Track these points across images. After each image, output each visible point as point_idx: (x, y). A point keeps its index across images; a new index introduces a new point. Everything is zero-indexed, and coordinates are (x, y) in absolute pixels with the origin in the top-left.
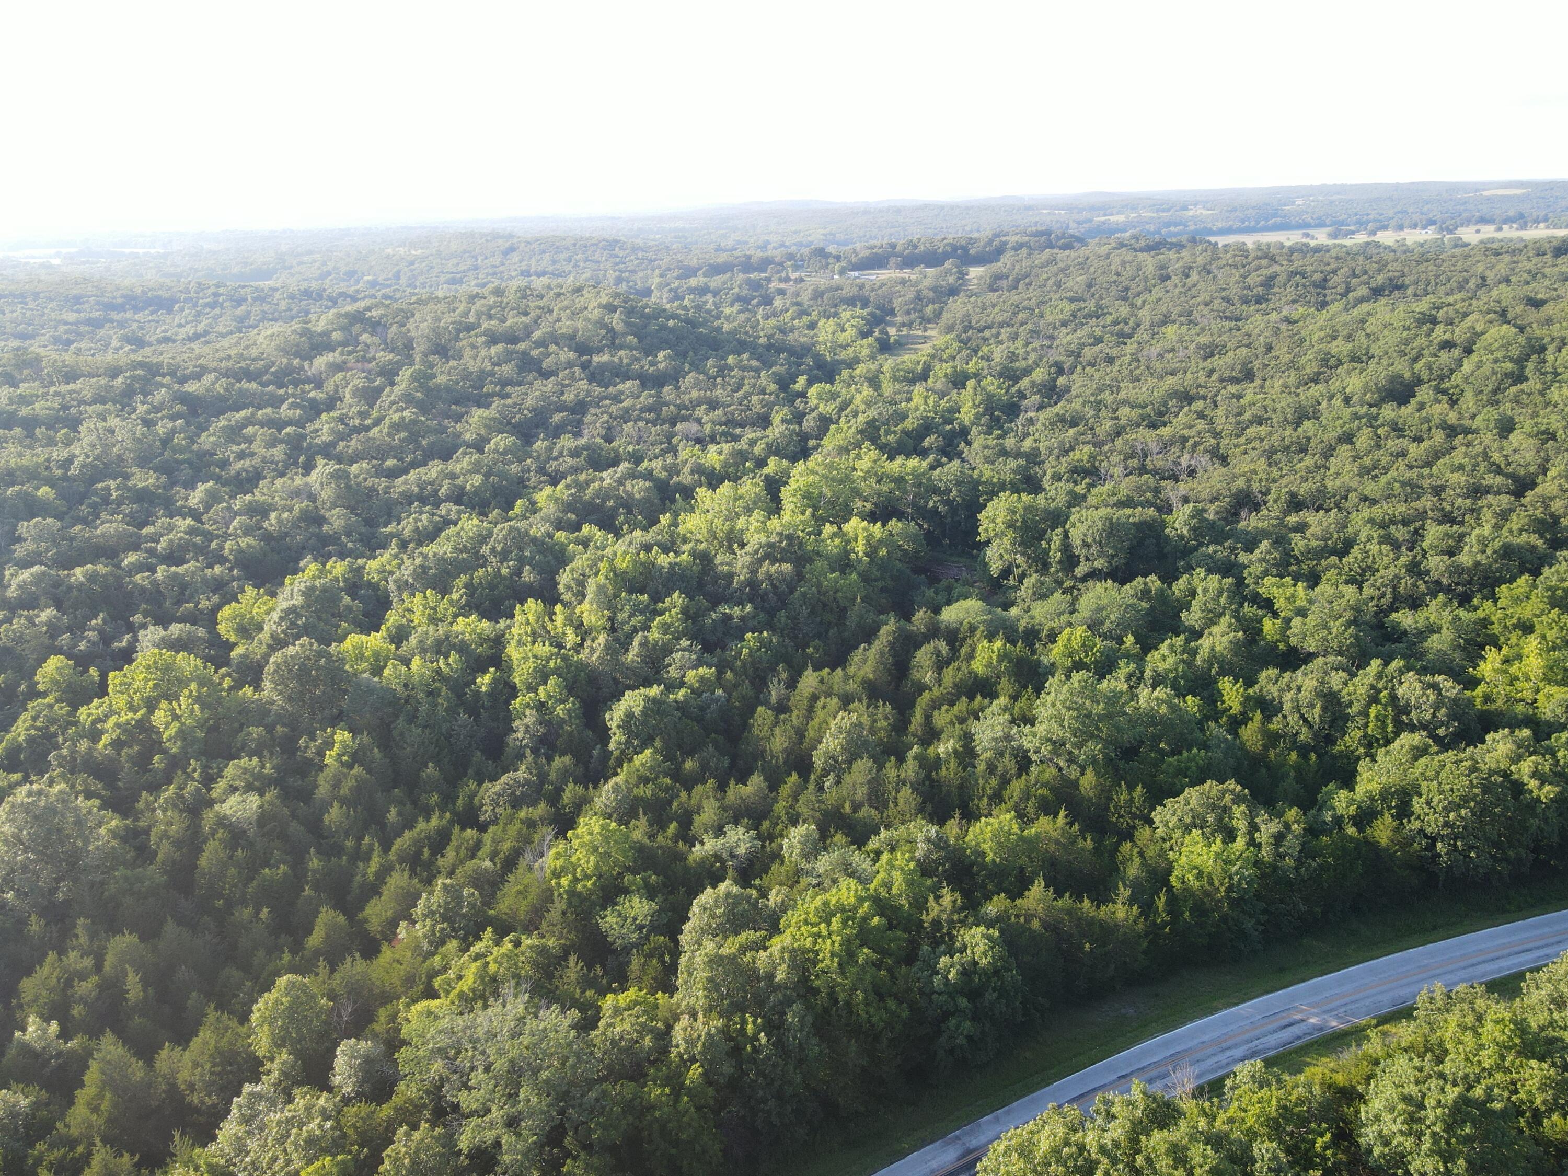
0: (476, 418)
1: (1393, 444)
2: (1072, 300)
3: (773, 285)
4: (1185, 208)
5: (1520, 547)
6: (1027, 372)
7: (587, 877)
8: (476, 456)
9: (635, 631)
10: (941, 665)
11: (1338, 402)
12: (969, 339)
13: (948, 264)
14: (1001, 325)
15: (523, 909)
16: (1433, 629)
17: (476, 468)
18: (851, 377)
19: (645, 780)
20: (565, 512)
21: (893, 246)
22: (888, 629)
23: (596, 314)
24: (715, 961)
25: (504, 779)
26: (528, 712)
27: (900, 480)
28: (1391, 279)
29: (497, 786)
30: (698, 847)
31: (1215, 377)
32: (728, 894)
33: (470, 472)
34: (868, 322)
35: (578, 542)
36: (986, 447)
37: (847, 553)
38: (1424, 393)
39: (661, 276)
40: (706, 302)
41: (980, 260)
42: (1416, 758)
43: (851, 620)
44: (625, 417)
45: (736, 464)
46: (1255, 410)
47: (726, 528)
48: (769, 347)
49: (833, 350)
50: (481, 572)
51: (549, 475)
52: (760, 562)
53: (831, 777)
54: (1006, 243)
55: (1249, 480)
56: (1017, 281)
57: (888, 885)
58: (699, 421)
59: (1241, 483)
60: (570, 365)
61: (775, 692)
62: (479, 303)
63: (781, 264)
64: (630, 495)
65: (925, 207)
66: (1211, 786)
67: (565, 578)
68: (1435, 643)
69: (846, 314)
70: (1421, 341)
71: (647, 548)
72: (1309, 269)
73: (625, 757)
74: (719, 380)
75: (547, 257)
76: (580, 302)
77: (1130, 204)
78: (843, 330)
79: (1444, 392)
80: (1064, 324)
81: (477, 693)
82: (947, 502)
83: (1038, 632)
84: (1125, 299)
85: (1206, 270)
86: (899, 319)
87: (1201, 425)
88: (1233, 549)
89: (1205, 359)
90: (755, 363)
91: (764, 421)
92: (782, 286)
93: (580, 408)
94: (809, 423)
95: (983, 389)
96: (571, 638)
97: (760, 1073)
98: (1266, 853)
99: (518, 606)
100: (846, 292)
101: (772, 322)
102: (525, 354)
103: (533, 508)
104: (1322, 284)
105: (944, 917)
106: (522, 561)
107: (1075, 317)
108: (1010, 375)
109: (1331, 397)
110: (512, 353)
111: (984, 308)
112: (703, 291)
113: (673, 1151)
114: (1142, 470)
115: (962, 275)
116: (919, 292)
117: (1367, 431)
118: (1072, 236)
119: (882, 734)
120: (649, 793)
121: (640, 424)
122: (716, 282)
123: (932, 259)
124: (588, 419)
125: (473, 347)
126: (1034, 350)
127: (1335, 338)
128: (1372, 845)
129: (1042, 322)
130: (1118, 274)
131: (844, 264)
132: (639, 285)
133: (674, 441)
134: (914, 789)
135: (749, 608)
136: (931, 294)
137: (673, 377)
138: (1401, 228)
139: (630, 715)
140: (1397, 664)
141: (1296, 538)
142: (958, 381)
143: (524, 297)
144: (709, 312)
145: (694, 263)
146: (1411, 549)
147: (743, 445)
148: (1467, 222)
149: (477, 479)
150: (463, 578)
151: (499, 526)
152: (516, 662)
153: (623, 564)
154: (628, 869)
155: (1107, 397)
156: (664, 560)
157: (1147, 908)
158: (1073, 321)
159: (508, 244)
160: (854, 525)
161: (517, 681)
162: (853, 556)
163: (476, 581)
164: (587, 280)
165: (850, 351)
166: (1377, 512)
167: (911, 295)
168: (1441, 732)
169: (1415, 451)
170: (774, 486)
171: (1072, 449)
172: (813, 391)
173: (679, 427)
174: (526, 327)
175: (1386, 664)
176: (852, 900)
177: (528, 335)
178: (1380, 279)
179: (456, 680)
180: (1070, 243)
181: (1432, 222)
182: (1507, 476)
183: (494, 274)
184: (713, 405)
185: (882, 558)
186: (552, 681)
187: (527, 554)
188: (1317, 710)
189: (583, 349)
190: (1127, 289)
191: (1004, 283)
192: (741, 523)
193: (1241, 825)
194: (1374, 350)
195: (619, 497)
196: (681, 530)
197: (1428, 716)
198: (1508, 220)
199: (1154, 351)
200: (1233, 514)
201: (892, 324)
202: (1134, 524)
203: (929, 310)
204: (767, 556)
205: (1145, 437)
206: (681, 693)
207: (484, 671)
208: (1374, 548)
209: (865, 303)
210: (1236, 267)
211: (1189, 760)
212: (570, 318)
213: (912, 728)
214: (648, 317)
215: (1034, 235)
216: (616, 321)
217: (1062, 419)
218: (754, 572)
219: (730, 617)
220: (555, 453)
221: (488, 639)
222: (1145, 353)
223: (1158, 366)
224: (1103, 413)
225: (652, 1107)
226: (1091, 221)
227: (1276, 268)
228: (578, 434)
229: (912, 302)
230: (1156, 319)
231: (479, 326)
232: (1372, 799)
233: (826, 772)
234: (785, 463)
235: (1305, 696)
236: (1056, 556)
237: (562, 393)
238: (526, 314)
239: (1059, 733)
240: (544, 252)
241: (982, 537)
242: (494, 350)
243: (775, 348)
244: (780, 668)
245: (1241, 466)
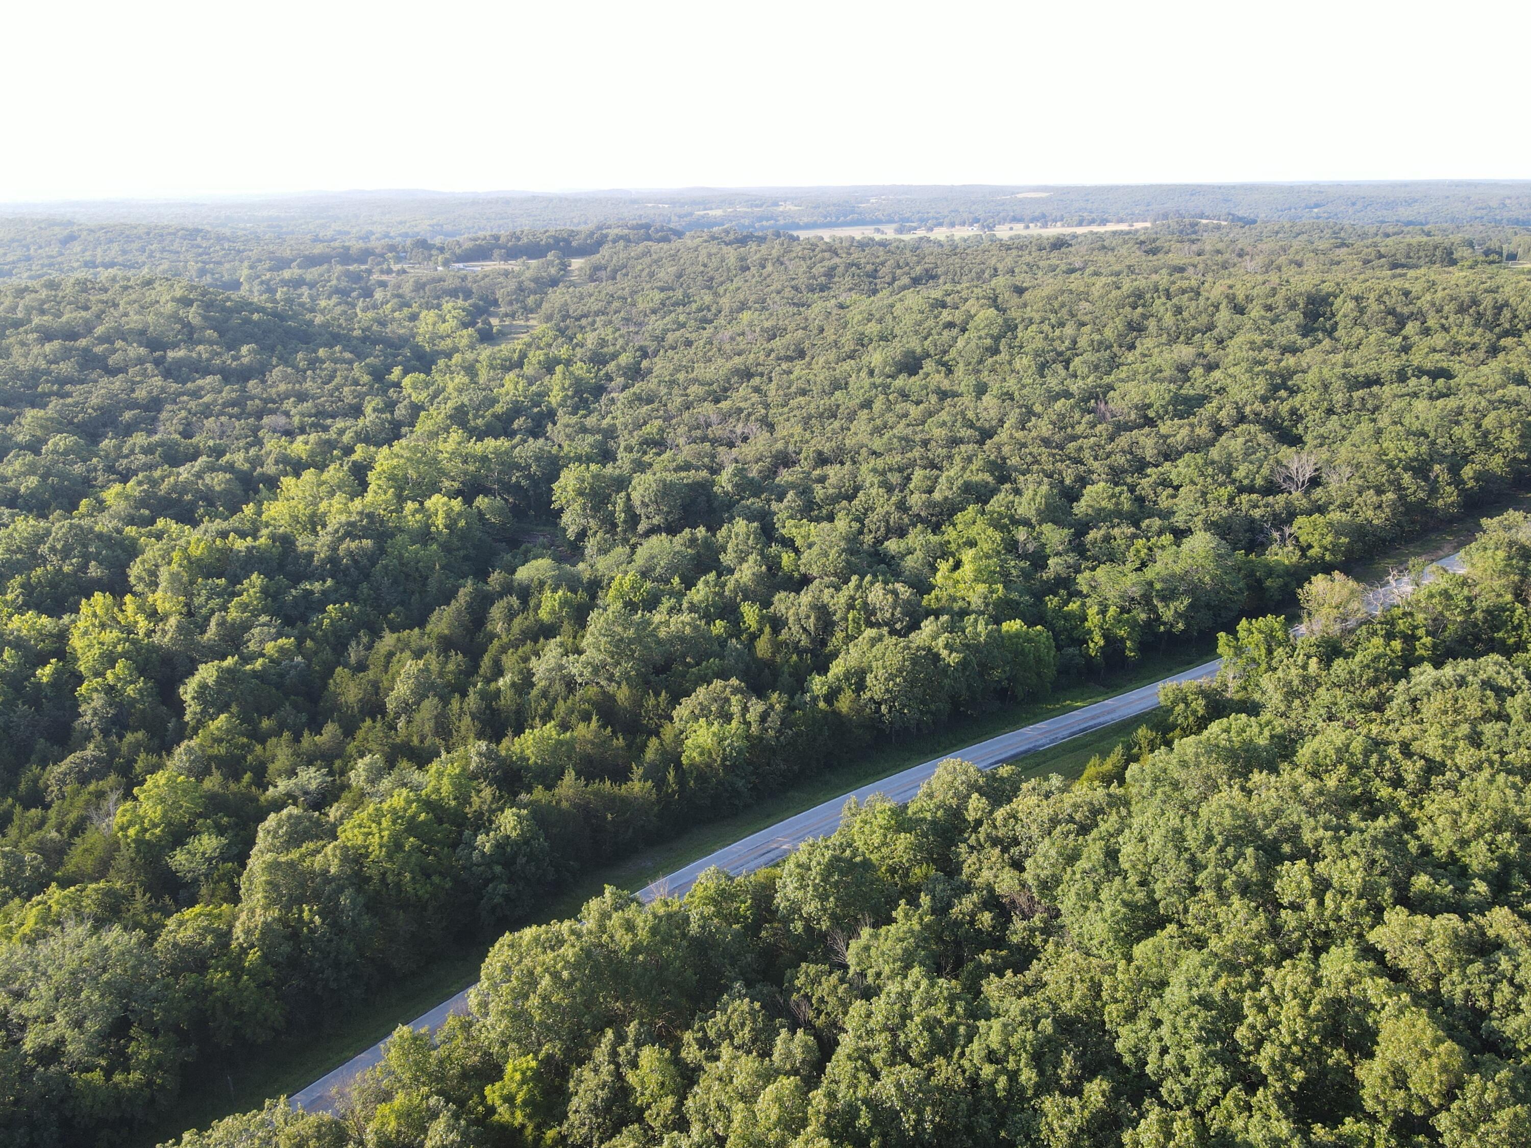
0: (29, 419)
1: (899, 408)
2: (662, 289)
3: (375, 277)
4: (776, 204)
5: (977, 484)
6: (614, 356)
7: (155, 826)
8: (30, 457)
9: (213, 612)
10: (511, 615)
11: (863, 374)
12: (567, 328)
13: (550, 256)
14: (597, 314)
15: (89, 864)
16: (910, 552)
17: (31, 470)
18: (448, 366)
19: (219, 741)
20: (137, 508)
21: (497, 238)
22: (466, 591)
23: (170, 307)
24: (273, 867)
25: (70, 758)
26: (95, 695)
27: (484, 459)
28: (927, 271)
29: (63, 766)
30: (271, 789)
31: (773, 355)
32: (290, 816)
33: (25, 474)
34: (469, 313)
35: (150, 535)
36: (568, 426)
37: (428, 527)
38: (929, 366)
39: (251, 267)
40: (302, 295)
41: (582, 252)
42: (873, 646)
43: (433, 584)
44: (206, 411)
45: (323, 453)
46: (801, 384)
47: (308, 512)
48: (364, 339)
49: (432, 341)
50: (39, 571)
51: (120, 473)
52: (342, 539)
53: (403, 718)
54: (606, 236)
55: (787, 443)
56: (615, 271)
57: (437, 790)
58: (287, 414)
59: (780, 445)
60: (141, 361)
61: (354, 654)
62: (28, 298)
63: (382, 255)
64: (210, 488)
65: (534, 198)
66: (718, 684)
67: (135, 570)
68: (910, 562)
69: (447, 305)
70: (931, 323)
71: (224, 535)
72: (863, 261)
73: (200, 724)
74: (309, 373)
75: (115, 247)
76: (150, 295)
77: (728, 199)
78: (444, 321)
79: (944, 364)
80: (654, 312)
81: (38, 685)
82: (529, 477)
83: (601, 581)
84: (710, 288)
85: (779, 261)
86: (502, 310)
87: (755, 397)
88: (768, 501)
89: (769, 340)
90: (348, 355)
91: (356, 411)
92: (384, 278)
93: (154, 405)
94: (401, 412)
95: (571, 373)
96: (143, 624)
97: (315, 949)
98: (754, 729)
99: (84, 601)
100: (449, 284)
101: (370, 314)
102: (86, 351)
103: (101, 506)
104: (874, 274)
105: (485, 807)
106: (86, 558)
107: (664, 305)
108: (598, 359)
109: (859, 370)
110: (71, 349)
111: (581, 298)
112: (298, 283)
113: (236, 1023)
114: (704, 439)
115: (564, 267)
116: (520, 283)
117: (881, 397)
118: (671, 229)
119: (450, 677)
120: (223, 751)
121: (223, 419)
122: (312, 274)
123: (535, 250)
124: (164, 415)
125: (23, 344)
126: (621, 336)
127: (869, 321)
128: (836, 714)
129: (634, 310)
130: (705, 266)
131: (447, 255)
132: (226, 277)
133: (261, 434)
134: (473, 717)
135: (329, 582)
136: (532, 285)
137: (259, 371)
138: (952, 225)
139: (203, 687)
140: (868, 578)
141: (817, 487)
142: (549, 367)
143: (85, 290)
144: (302, 305)
145: (288, 254)
146: (901, 491)
147: (332, 434)
148: (1003, 221)
149: (33, 481)
150: (19, 578)
151: (57, 525)
152: (80, 651)
153: (196, 551)
154: (200, 815)
155: (681, 376)
156: (240, 545)
157: (660, 783)
158: (662, 309)
159: (66, 232)
160: (436, 502)
161: (82, 669)
162: (433, 529)
163: (34, 580)
164: (164, 272)
165: (449, 341)
166: (880, 463)
167: (512, 285)
168: (898, 626)
169: (915, 412)
170: (360, 473)
171: (645, 423)
172: (407, 381)
173: (266, 420)
174: (87, 322)
175: (862, 578)
176: (402, 803)
177: (90, 331)
178: (918, 270)
179: (14, 675)
180: (667, 235)
181: (977, 220)
182: (976, 429)
183: (51, 265)
184: (302, 397)
185: (462, 529)
186: (120, 664)
187: (92, 549)
188: (812, 620)
189: (156, 344)
190: (712, 279)
191: (602, 274)
192: (323, 506)
193: (735, 709)
194: (897, 331)
195: (198, 491)
196: (264, 518)
197: (888, 615)
198: (1034, 220)
199: (728, 334)
200: (773, 472)
201: (495, 315)
202: (687, 485)
203: (531, 301)
204: (348, 534)
205: (708, 409)
206: (259, 664)
207: (45, 663)
208: (874, 491)
209: (468, 294)
210: (804, 259)
211: (707, 668)
212: (138, 313)
213: (482, 671)
214: (230, 311)
215: (633, 228)
216: (193, 315)
217: (639, 398)
218: (335, 549)
219: (311, 592)
220: (125, 451)
221: (51, 635)
222: (720, 336)
223: (727, 347)
224: (675, 391)
225: (212, 990)
226: (691, 214)
227: (836, 260)
228: (151, 432)
229: (515, 293)
230: (735, 306)
231: (30, 321)
232: (838, 679)
233: (397, 716)
234: (372, 449)
235: (803, 611)
236: (620, 517)
237: (133, 391)
238: (86, 308)
239: (599, 657)
240: (111, 241)
241: (555, 506)
242: (48, 347)
243: (369, 339)
244: (361, 633)
245: (781, 432)
